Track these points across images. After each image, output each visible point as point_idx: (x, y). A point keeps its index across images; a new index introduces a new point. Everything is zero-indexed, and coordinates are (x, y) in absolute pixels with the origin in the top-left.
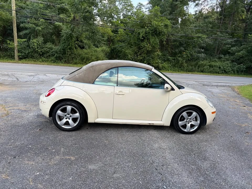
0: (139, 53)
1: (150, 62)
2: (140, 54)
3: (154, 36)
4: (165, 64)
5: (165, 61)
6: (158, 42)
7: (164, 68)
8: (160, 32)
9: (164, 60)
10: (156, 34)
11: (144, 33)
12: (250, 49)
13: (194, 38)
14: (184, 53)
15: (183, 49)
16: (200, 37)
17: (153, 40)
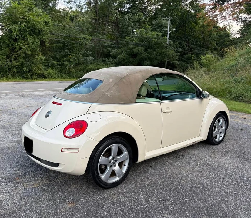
0: (14, 57)
1: (31, 69)
2: (15, 59)
3: (33, 36)
4: (51, 71)
5: (49, 67)
6: (39, 43)
7: (49, 76)
8: (39, 31)
9: (47, 65)
10: (35, 33)
11: (17, 30)
12: (129, 51)
13: (79, 40)
14: (70, 56)
15: (69, 51)
16: (85, 38)
17: (32, 40)
